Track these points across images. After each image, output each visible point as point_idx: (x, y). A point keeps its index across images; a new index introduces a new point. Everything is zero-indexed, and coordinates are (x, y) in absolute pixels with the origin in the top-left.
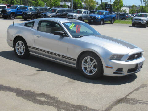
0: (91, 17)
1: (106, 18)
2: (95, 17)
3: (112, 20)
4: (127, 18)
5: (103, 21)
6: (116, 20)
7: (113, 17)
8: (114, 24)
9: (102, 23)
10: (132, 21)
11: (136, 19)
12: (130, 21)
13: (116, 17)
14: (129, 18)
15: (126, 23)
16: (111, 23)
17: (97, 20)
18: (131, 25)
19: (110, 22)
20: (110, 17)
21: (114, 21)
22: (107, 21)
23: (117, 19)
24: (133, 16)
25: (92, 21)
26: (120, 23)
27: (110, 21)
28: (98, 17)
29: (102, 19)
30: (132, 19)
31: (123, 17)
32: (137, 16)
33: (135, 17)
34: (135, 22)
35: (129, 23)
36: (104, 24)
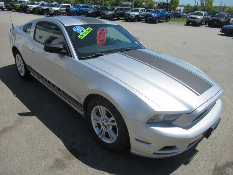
0: (147, 15)
1: (162, 16)
2: (151, 16)
3: (167, 19)
4: (182, 17)
5: (159, 20)
6: (171, 19)
7: (168, 15)
8: (169, 22)
9: (157, 21)
10: (187, 20)
11: (191, 18)
12: (185, 19)
13: (171, 15)
14: (184, 17)
15: (181, 22)
16: (167, 21)
17: (153, 18)
18: (186, 24)
19: (165, 21)
20: (166, 15)
21: (169, 20)
22: (163, 20)
23: (173, 18)
24: (187, 15)
25: (148, 19)
26: (175, 22)
27: (165, 19)
28: (154, 15)
29: (158, 18)
30: (186, 17)
31: (178, 16)
32: (192, 15)
33: (190, 16)
34: (190, 20)
35: (184, 21)
36: (160, 22)
